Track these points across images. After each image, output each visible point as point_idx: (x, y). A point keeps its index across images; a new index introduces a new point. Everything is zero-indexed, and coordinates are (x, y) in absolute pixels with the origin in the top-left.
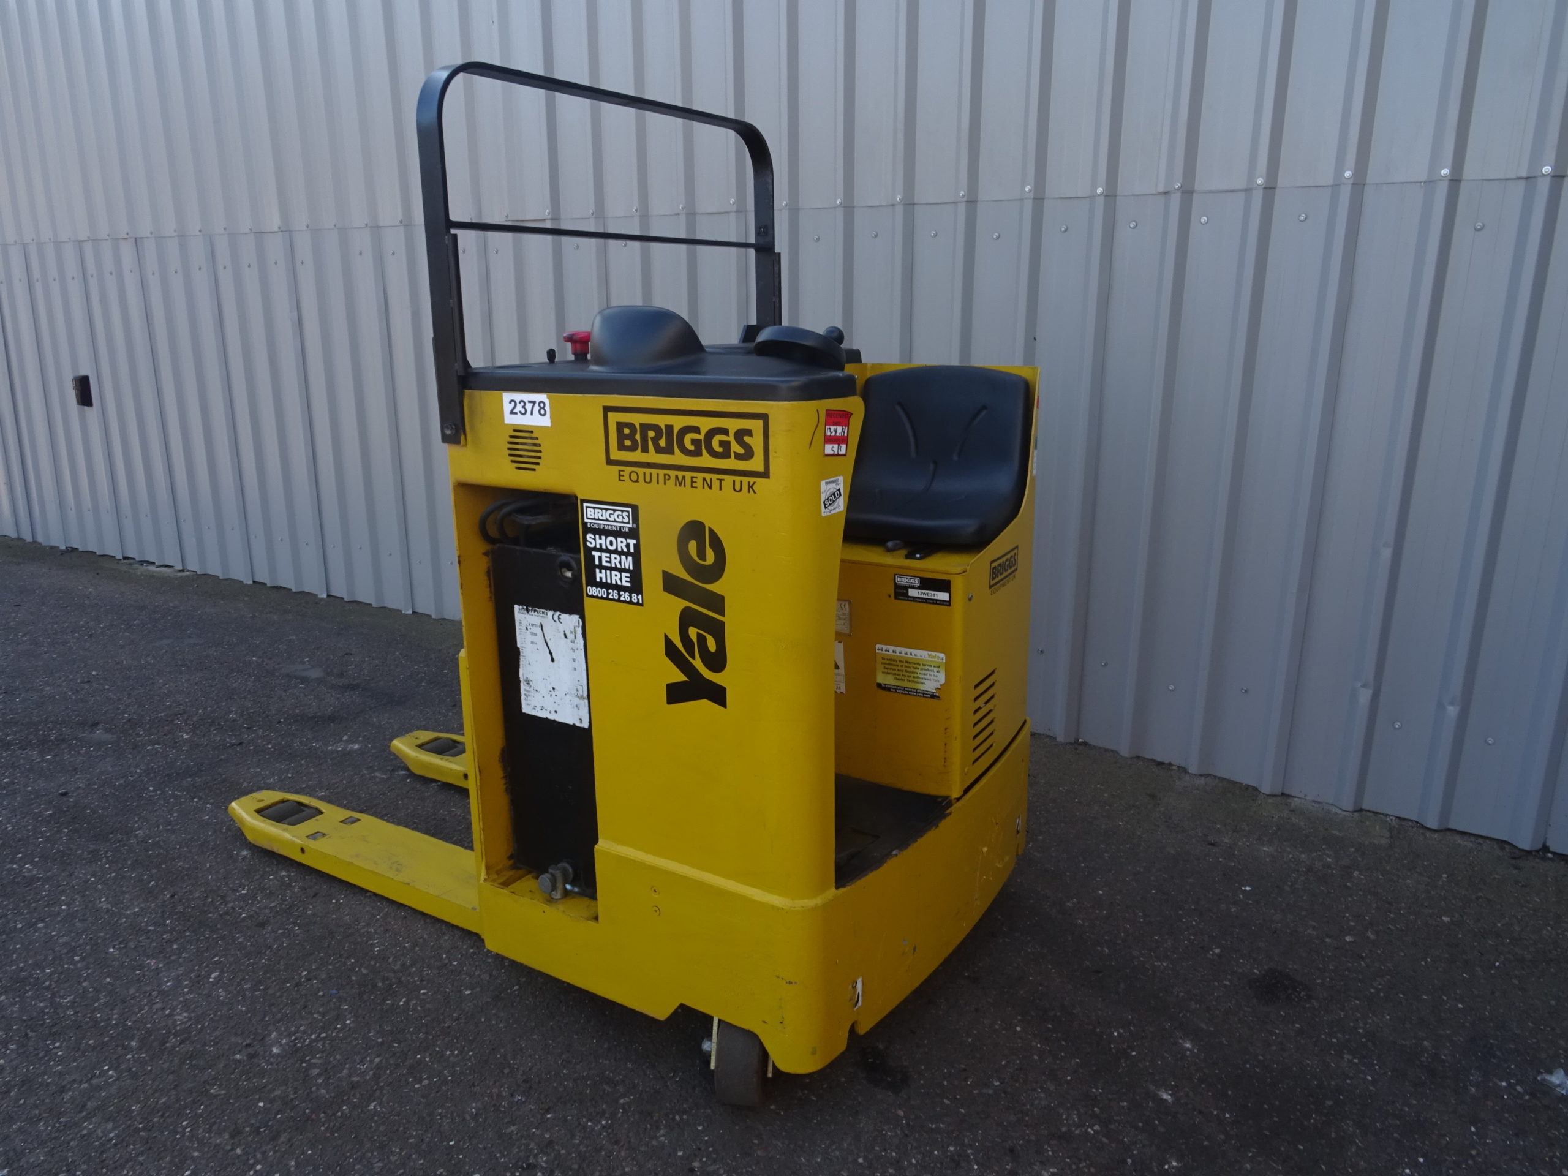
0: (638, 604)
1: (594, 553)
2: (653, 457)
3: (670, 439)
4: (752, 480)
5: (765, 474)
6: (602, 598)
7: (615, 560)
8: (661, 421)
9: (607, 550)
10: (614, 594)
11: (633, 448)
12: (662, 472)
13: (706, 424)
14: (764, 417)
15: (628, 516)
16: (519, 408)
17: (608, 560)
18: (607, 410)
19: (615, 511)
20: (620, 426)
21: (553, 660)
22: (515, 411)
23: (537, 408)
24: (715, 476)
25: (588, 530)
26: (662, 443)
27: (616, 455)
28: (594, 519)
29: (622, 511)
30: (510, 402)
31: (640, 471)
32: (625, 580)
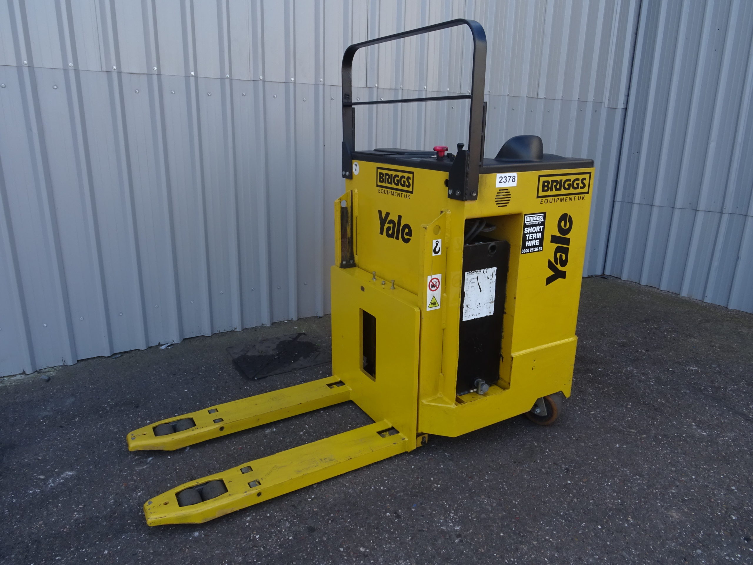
0: (541, 251)
1: (526, 235)
2: (554, 192)
3: (560, 185)
4: (584, 195)
5: (588, 193)
6: (527, 253)
7: (535, 236)
8: (558, 178)
9: (532, 233)
10: (532, 250)
11: (547, 190)
12: (556, 198)
13: (573, 178)
14: (590, 173)
15: (542, 217)
16: (504, 180)
17: (532, 236)
18: (540, 176)
19: (537, 216)
20: (544, 182)
21: (481, 291)
22: (501, 181)
23: (512, 178)
24: (573, 196)
25: (525, 226)
26: (558, 187)
27: (541, 194)
28: (529, 221)
29: (540, 216)
30: (500, 178)
31: (548, 198)
32: (537, 243)
